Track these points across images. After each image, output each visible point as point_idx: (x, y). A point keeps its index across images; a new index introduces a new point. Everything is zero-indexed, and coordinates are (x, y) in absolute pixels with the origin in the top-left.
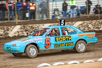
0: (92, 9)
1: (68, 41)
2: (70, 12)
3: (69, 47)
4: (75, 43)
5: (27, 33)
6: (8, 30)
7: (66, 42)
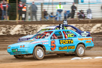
0: (76, 14)
1: (70, 44)
2: (57, 15)
3: (71, 50)
4: (76, 46)
5: (27, 32)
6: (10, 29)
7: (69, 44)
